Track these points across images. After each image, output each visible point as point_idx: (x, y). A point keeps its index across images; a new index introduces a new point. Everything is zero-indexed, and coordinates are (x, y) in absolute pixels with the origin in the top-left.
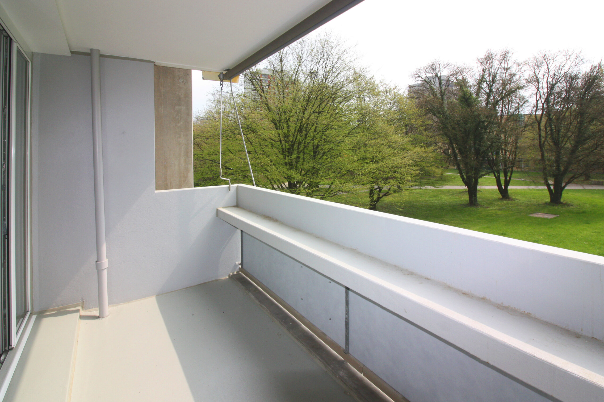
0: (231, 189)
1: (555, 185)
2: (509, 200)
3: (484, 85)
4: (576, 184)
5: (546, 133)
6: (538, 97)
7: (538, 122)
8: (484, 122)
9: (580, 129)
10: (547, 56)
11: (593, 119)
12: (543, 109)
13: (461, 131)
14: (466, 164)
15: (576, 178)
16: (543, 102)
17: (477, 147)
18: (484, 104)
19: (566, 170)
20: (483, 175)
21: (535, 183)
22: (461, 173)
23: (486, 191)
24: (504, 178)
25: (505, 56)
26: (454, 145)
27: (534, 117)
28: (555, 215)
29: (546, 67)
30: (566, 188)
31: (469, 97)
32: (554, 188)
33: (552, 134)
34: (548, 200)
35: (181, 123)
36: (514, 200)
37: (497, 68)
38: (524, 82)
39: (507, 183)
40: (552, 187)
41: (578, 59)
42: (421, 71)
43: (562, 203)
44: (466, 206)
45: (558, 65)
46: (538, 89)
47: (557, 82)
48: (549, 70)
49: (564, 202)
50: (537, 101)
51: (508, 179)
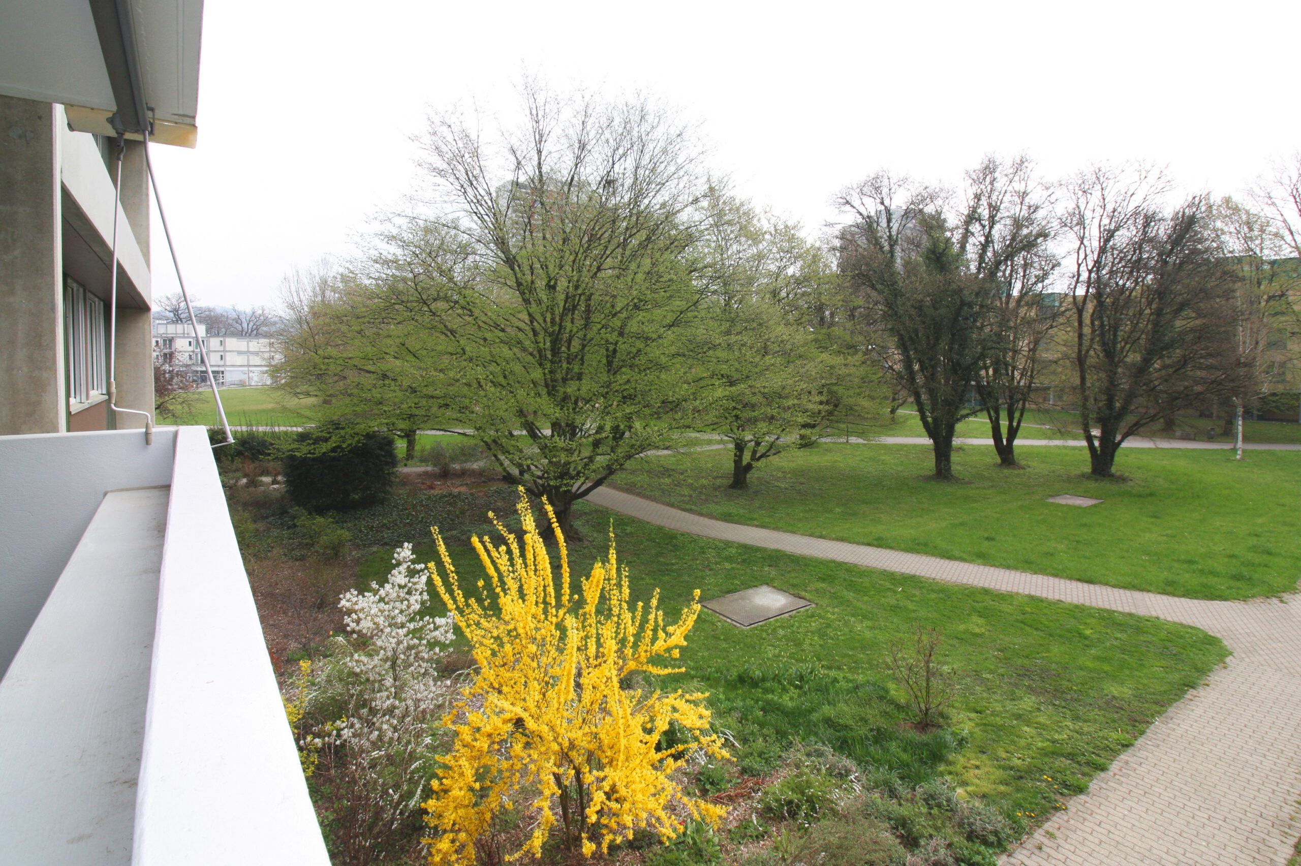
0: (153, 438)
1: (1102, 439)
2: (1014, 469)
3: (975, 228)
4: (1143, 436)
5: (1093, 331)
6: (1082, 256)
7: (1078, 309)
8: (970, 305)
9: (1156, 324)
10: (1103, 170)
11: (1182, 307)
12: (1089, 283)
13: (924, 323)
14: (931, 392)
15: (1142, 425)
16: (1090, 268)
17: (955, 356)
18: (973, 268)
19: (1124, 410)
20: (967, 416)
21: (1062, 433)
22: (921, 411)
23: (973, 449)
24: (1007, 423)
25: (1020, 165)
26: (911, 353)
27: (1071, 299)
28: (1097, 499)
29: (1099, 194)
30: (1124, 445)
31: (944, 250)
32: (1101, 445)
33: (1102, 335)
34: (1087, 468)
35: (17, 253)
36: (1024, 469)
37: (1003, 191)
38: (1055, 224)
39: (1013, 433)
40: (1096, 443)
41: (1163, 179)
42: (852, 192)
43: (1112, 476)
44: (927, 479)
45: (1123, 192)
46: (1082, 239)
47: (1120, 226)
48: (1104, 199)
49: (1118, 473)
50: (1079, 265)
51: (1015, 424)
